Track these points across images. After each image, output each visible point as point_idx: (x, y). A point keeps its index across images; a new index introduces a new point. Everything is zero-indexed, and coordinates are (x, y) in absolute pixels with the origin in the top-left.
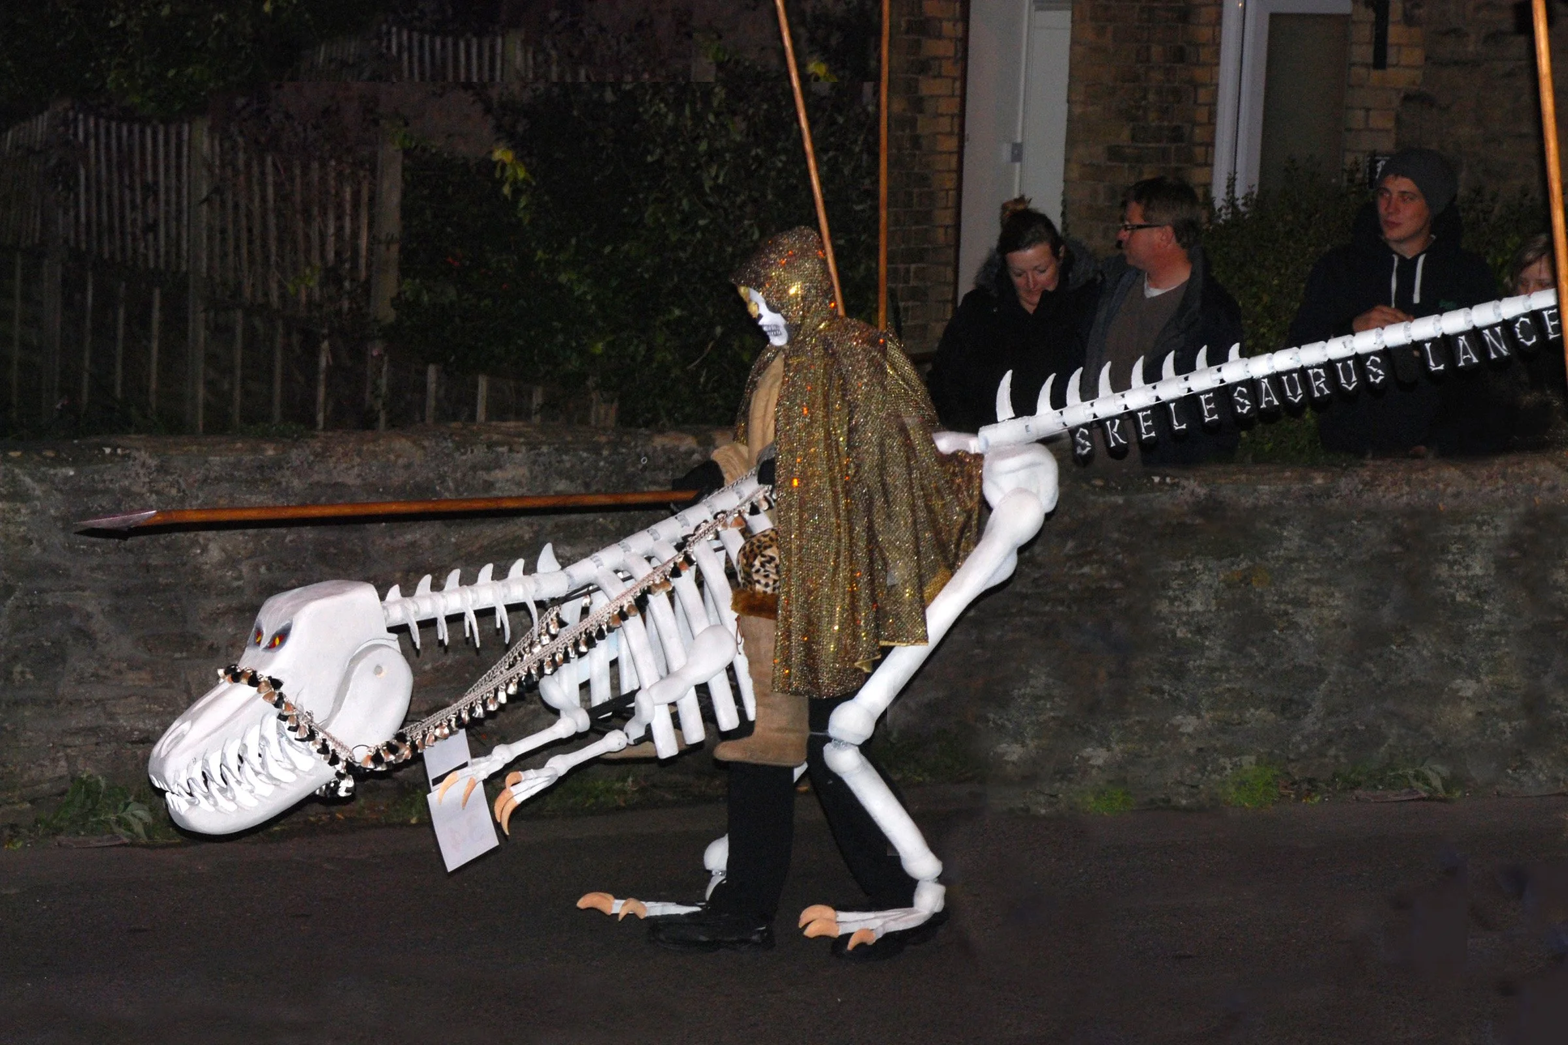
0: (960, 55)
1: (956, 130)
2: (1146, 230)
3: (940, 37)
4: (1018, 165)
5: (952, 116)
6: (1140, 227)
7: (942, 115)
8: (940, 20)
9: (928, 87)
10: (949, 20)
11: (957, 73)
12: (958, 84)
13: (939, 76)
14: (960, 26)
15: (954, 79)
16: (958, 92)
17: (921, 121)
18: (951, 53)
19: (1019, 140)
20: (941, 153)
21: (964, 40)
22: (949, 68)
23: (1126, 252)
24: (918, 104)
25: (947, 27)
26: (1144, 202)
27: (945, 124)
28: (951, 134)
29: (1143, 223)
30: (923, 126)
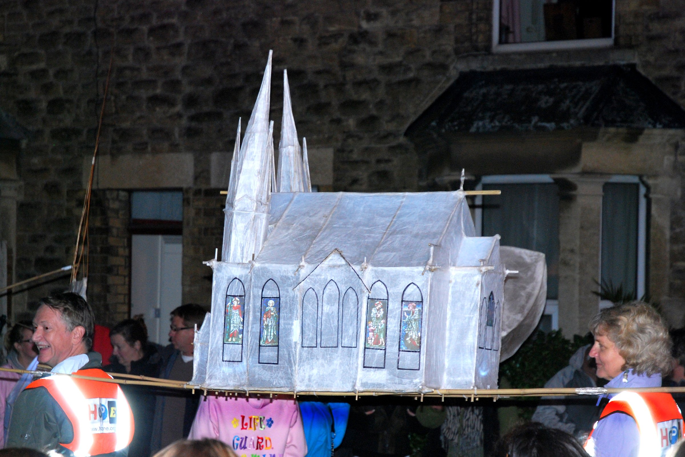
0: (127, 264)
1: (127, 301)
2: (185, 330)
3: (117, 255)
4: (158, 320)
5: (125, 295)
6: (182, 329)
7: (120, 294)
8: (117, 247)
9: (111, 280)
10: (121, 247)
11: (126, 273)
12: (127, 279)
13: (117, 274)
14: (127, 250)
15: (125, 277)
16: (127, 283)
17: (109, 296)
18: (123, 263)
19: (158, 306)
20: (119, 313)
21: (130, 257)
22: (123, 271)
23: (174, 343)
24: (107, 288)
25: (121, 251)
26: (184, 316)
27: (121, 298)
28: (124, 303)
29: (183, 327)
30: (110, 299)
